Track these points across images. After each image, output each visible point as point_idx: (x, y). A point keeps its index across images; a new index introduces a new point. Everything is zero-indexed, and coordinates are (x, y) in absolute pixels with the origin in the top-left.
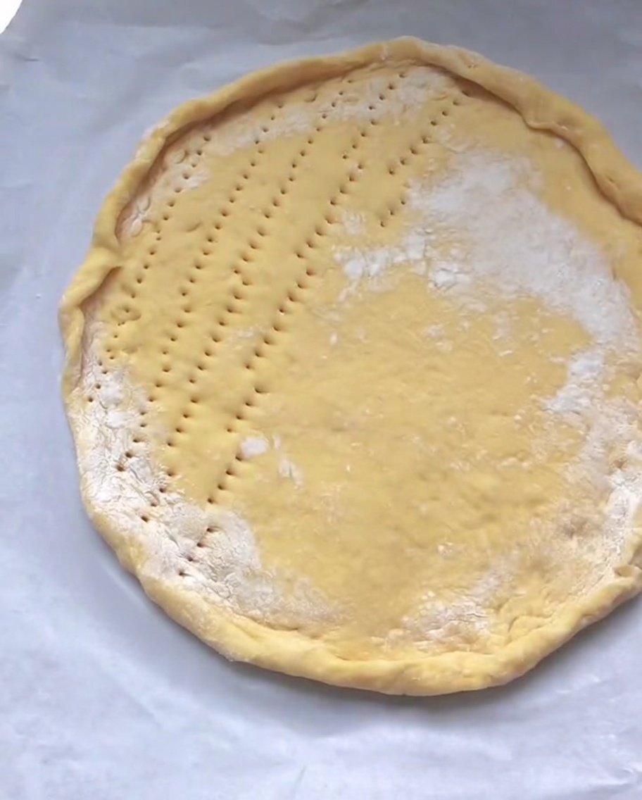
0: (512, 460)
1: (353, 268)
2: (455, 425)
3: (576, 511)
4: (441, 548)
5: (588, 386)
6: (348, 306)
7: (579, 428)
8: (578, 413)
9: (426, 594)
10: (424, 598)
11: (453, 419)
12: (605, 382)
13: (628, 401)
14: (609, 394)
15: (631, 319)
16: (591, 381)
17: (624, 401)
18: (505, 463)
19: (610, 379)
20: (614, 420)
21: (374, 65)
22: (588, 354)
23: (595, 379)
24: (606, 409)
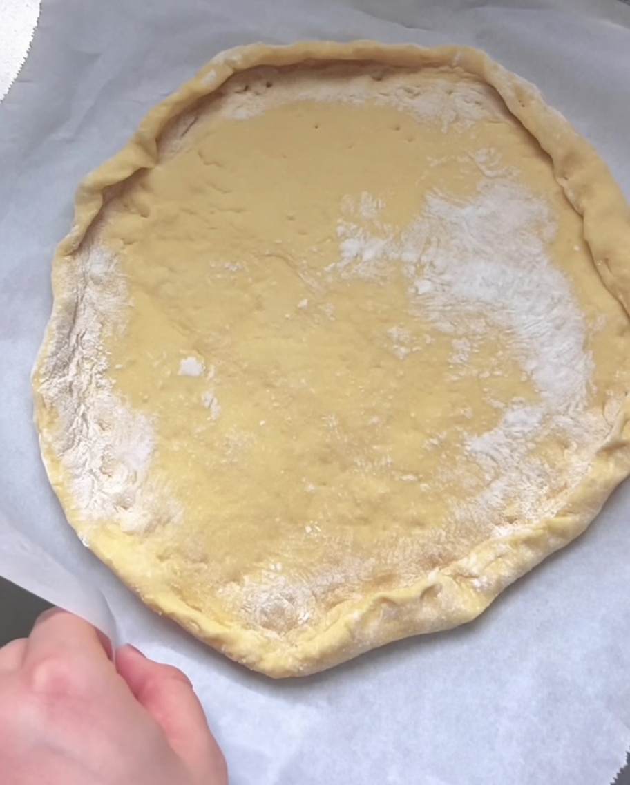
0: (411, 477)
1: (350, 246)
2: (375, 425)
3: (449, 547)
4: (308, 529)
5: (515, 438)
6: (330, 279)
7: (488, 472)
8: (493, 458)
9: (275, 564)
10: (272, 567)
11: (375, 419)
12: (532, 441)
13: (546, 466)
14: (530, 452)
15: (585, 391)
16: (519, 435)
17: (542, 465)
18: (405, 478)
19: (538, 440)
20: (524, 478)
21: (443, 68)
22: (528, 409)
23: (525, 435)
24: (522, 466)
